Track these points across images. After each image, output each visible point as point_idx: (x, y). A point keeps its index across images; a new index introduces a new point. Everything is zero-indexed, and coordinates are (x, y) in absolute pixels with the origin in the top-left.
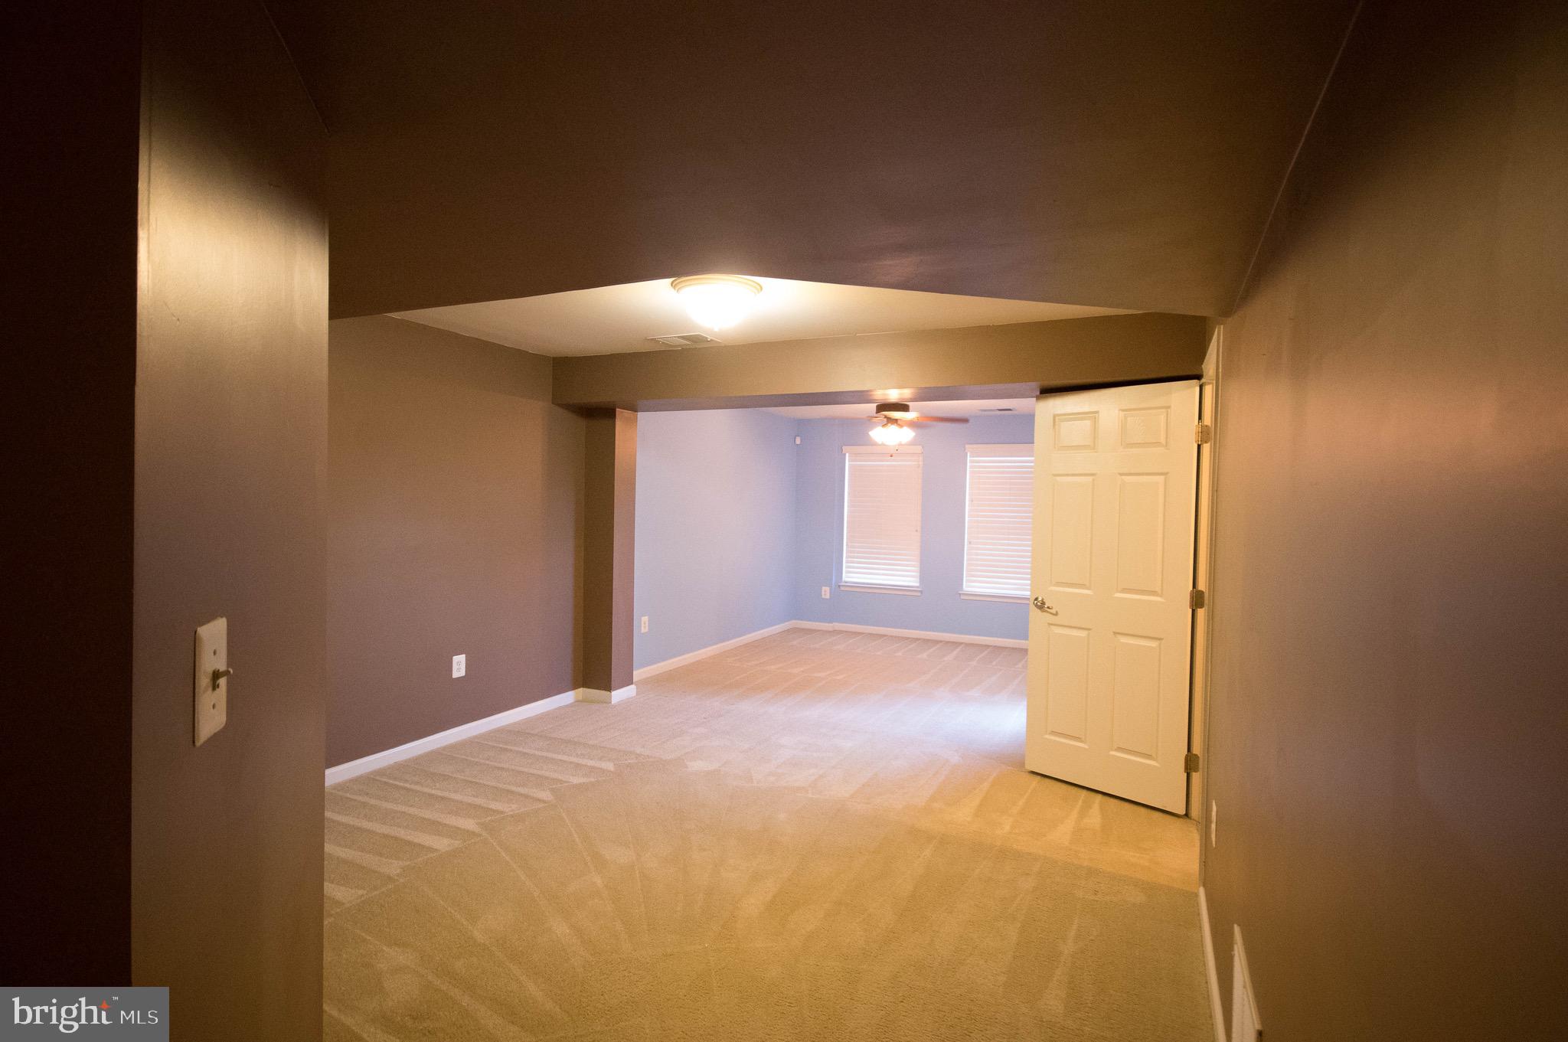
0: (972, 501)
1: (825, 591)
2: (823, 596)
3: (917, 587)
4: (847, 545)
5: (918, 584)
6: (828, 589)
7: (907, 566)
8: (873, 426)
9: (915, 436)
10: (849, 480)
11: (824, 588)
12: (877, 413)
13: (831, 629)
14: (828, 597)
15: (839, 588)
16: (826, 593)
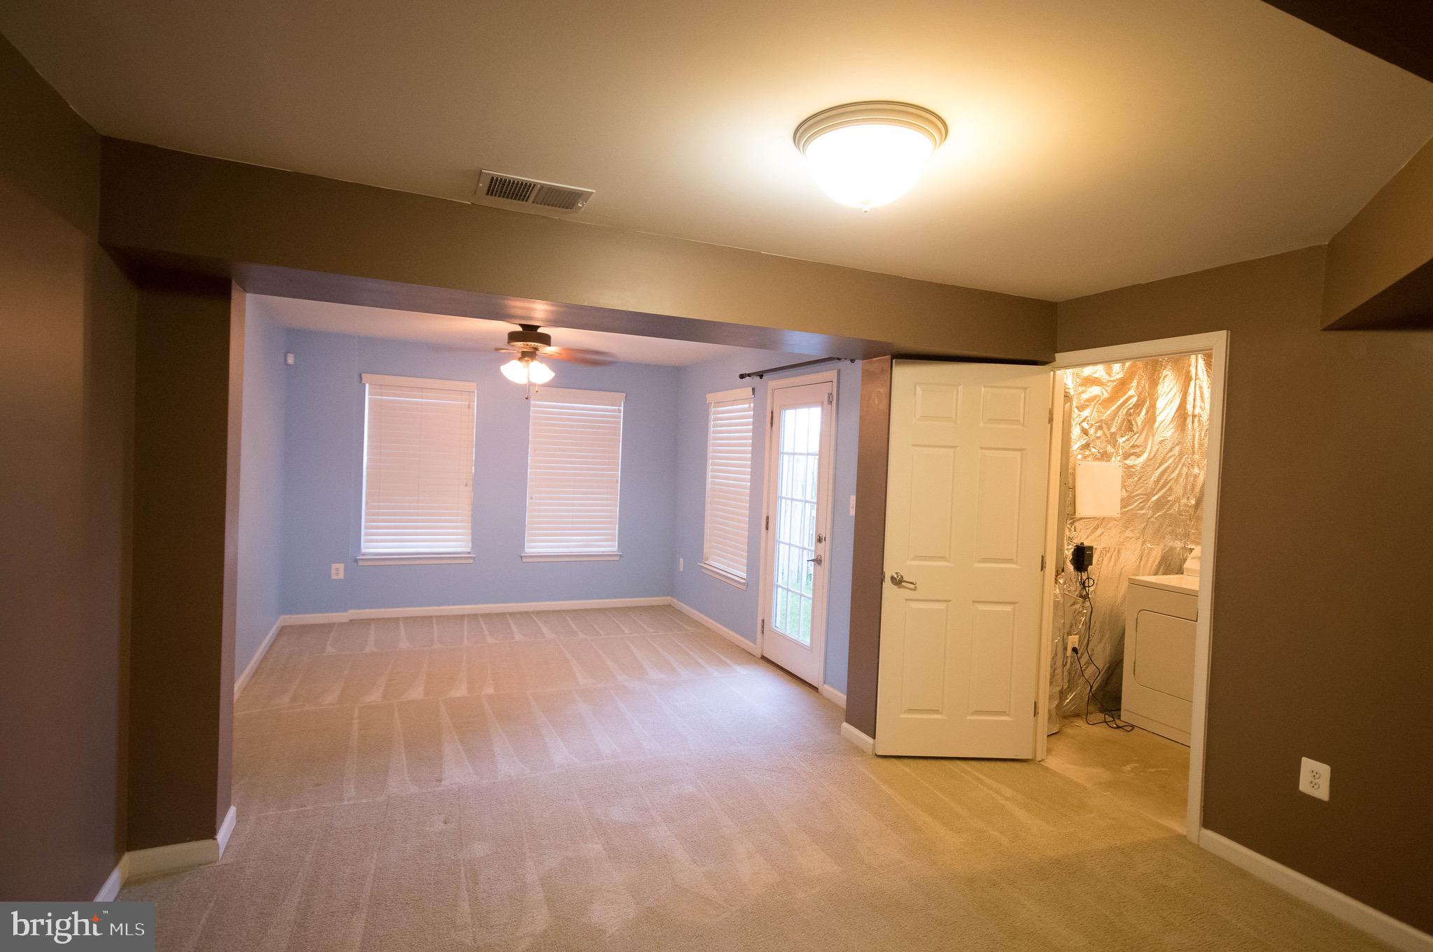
0: (535, 451)
1: (337, 569)
2: (334, 577)
3: (469, 553)
4: (366, 506)
5: (469, 550)
6: (341, 566)
7: (456, 528)
8: (506, 359)
9: (556, 376)
10: (369, 419)
11: (334, 566)
12: (508, 343)
13: (346, 620)
14: (341, 576)
15: (355, 561)
16: (338, 571)
